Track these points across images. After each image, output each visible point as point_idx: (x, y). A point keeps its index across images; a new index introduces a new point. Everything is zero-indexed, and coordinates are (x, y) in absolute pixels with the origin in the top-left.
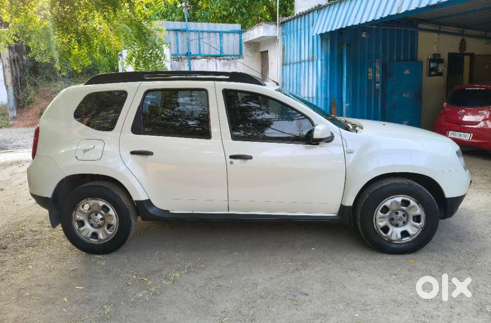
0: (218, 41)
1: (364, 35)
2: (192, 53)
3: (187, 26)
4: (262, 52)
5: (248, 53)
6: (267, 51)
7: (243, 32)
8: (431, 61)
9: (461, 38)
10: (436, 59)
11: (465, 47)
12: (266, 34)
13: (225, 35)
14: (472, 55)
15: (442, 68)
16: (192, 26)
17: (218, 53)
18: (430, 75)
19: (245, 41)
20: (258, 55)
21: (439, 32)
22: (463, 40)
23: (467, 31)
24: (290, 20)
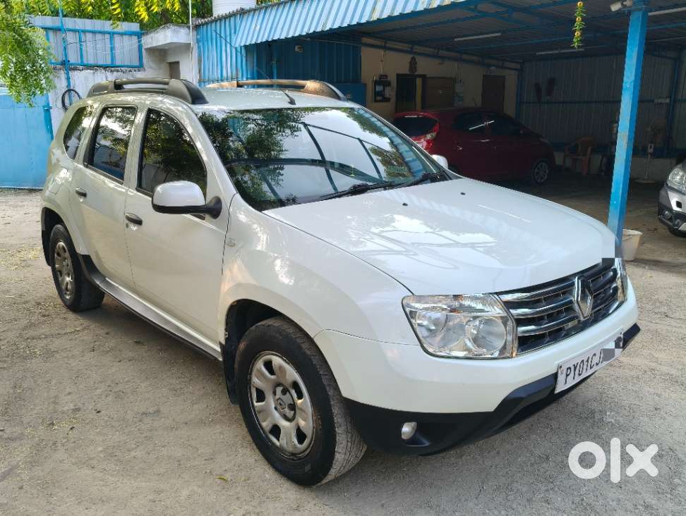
0: (108, 46)
1: (297, 49)
2: (71, 62)
3: (62, 22)
4: (170, 63)
5: (152, 64)
6: (178, 63)
7: (143, 34)
8: (376, 83)
9: (412, 56)
10: (383, 81)
11: (416, 68)
12: (175, 40)
13: (117, 38)
14: (424, 77)
15: (390, 92)
16: (70, 23)
17: (109, 62)
18: (376, 101)
19: (146, 47)
20: (165, 67)
21: (385, 48)
22: (413, 59)
23: (418, 48)
24: (206, 23)
